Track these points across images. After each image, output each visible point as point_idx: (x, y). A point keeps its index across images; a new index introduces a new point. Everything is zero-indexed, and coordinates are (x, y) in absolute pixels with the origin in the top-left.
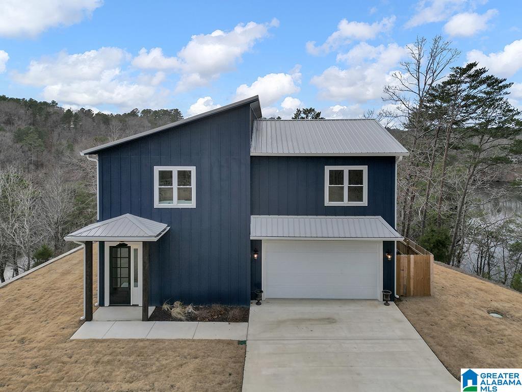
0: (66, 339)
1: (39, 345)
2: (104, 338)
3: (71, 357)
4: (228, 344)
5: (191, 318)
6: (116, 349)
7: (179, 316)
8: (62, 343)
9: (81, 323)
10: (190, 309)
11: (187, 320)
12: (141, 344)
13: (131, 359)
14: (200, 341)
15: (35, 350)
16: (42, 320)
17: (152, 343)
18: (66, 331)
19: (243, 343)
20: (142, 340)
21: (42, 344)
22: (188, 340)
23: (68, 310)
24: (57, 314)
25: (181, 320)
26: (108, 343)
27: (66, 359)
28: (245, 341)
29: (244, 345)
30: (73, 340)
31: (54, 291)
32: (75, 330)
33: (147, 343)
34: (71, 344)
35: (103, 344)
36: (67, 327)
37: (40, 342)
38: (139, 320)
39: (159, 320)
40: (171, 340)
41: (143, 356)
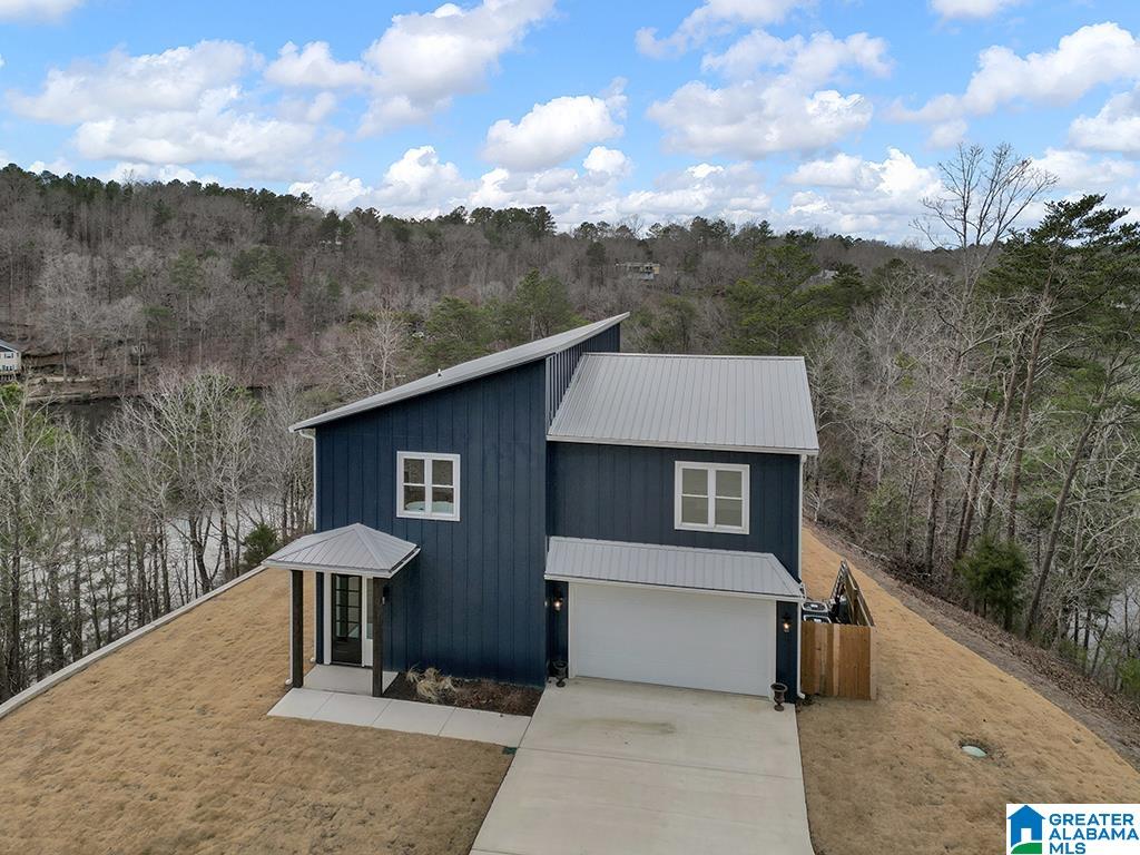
0: (261, 714)
1: (226, 719)
2: (313, 719)
3: (262, 745)
4: (488, 750)
5: (446, 699)
6: (325, 739)
7: (429, 695)
8: (255, 719)
9: (286, 689)
10: (447, 683)
11: (439, 703)
12: (361, 735)
13: (342, 758)
14: (449, 740)
15: (218, 727)
16: (234, 677)
17: (378, 735)
18: (263, 701)
19: (510, 751)
20: (365, 729)
21: (228, 719)
22: (431, 737)
23: (272, 664)
24: (256, 670)
25: (429, 701)
26: (317, 728)
27: (256, 746)
28: (516, 749)
29: (510, 756)
30: (271, 717)
31: (257, 627)
32: (275, 700)
33: (370, 734)
34: (267, 723)
35: (310, 729)
36: (266, 695)
37: (226, 716)
38: (367, 694)
39: (397, 698)
40: (406, 734)
41: (359, 755)
